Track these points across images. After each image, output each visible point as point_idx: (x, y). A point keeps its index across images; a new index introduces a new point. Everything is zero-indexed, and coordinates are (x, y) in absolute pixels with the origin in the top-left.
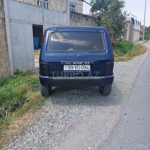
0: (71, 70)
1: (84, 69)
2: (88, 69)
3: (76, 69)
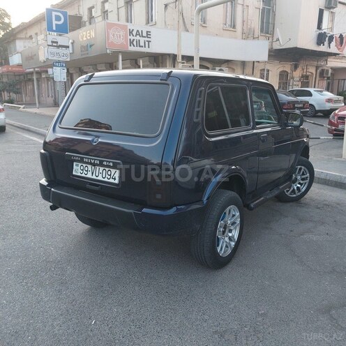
0: (84, 175)
1: (106, 180)
2: (115, 179)
3: (92, 174)
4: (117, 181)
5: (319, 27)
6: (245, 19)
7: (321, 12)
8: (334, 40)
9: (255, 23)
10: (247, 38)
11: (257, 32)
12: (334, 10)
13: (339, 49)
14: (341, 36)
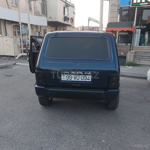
0: (69, 80)
1: (84, 80)
2: (89, 80)
3: (75, 79)
4: (90, 80)
5: (64, 14)
6: (35, 7)
7: (64, 8)
8: (70, 20)
9: (39, 9)
10: (37, 15)
11: (41, 13)
12: (68, 8)
13: (72, 23)
14: (72, 18)
